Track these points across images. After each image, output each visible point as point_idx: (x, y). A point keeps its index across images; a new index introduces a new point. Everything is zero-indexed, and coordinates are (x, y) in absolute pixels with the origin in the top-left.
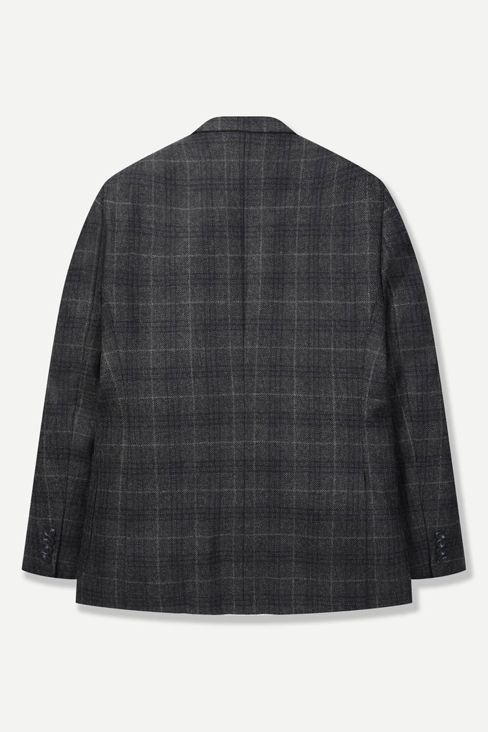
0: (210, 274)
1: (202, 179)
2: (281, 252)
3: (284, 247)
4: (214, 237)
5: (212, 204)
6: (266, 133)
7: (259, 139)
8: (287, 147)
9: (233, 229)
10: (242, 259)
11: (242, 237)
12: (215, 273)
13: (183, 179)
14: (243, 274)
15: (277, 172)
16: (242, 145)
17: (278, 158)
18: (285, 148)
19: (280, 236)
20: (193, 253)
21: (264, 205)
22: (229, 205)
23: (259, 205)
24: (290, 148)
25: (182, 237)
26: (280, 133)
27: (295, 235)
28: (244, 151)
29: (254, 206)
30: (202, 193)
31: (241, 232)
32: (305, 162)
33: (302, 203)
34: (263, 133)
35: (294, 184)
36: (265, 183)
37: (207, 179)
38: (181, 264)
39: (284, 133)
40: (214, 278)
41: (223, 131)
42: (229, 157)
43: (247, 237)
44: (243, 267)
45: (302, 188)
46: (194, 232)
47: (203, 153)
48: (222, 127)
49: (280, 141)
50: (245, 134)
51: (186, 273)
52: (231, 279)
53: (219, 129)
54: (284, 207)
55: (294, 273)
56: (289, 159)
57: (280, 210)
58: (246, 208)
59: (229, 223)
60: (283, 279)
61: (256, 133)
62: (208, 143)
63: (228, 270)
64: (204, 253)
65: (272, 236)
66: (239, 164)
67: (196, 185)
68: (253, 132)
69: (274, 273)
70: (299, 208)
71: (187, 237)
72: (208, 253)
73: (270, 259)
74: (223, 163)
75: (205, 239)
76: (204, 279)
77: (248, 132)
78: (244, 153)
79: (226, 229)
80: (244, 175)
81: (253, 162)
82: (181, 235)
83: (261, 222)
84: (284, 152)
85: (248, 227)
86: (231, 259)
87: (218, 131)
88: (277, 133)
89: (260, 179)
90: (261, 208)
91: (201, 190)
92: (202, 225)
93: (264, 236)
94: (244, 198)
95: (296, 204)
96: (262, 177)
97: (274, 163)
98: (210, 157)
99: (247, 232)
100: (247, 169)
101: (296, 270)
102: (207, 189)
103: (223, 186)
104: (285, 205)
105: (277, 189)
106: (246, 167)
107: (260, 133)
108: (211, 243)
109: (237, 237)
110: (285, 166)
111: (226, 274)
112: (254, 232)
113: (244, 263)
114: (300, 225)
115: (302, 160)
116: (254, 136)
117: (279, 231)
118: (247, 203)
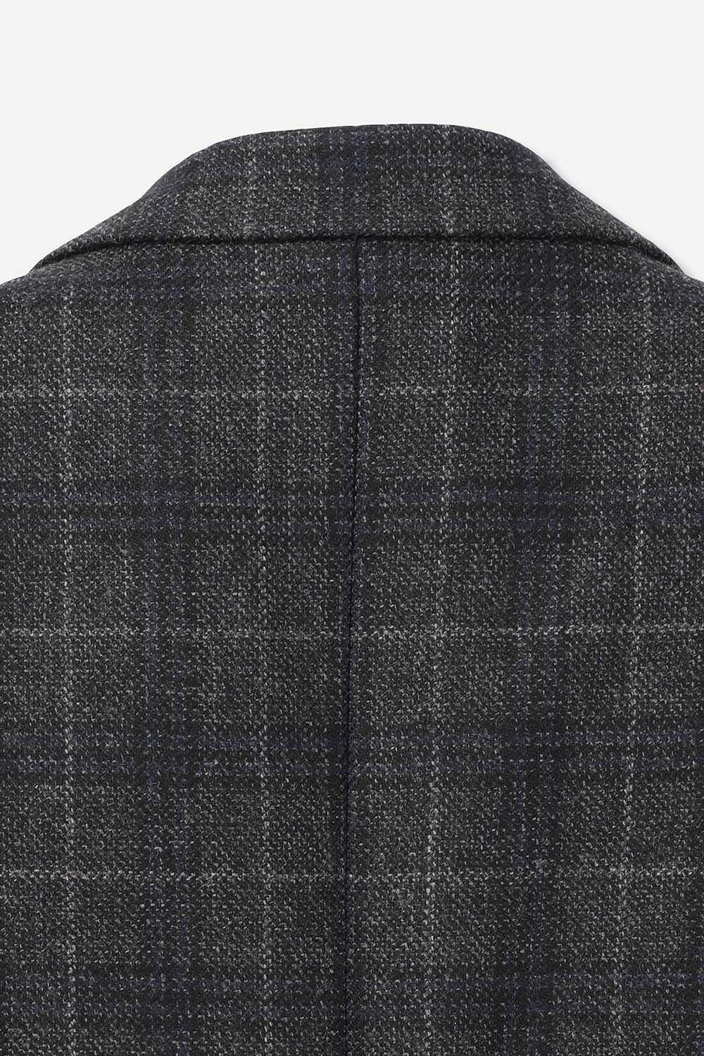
0: (171, 970)
1: (136, 483)
2: (538, 863)
3: (554, 836)
4: (193, 782)
5: (191, 616)
6: (455, 237)
7: (423, 275)
8: (563, 318)
9: (290, 745)
10: (337, 895)
11: (341, 785)
12: (196, 969)
13: (36, 481)
14: (342, 970)
15: (522, 451)
16: (343, 317)
17: (523, 378)
18: (549, 324)
19: (533, 780)
20: (90, 862)
21: (449, 615)
22: (277, 618)
23: (427, 618)
24: (575, 328)
25: (32, 778)
26: (520, 238)
27: (620, 774)
28: (358, 346)
29: (401, 622)
30: (138, 556)
31: (332, 757)
32: (659, 399)
33: (655, 610)
34: (439, 237)
35: (606, 508)
36: (457, 508)
37: (163, 485)
38: (29, 914)
39: (542, 236)
40: (196, 997)
41: (259, 240)
42: (278, 377)
43: (363, 784)
44: (341, 935)
45: (653, 529)
46: (100, 754)
47: (160, 357)
48: (260, 216)
49: (524, 287)
50: (356, 253)
51: (55, 964)
52: (277, 1001)
53: (247, 230)
54: (556, 630)
55: (610, 965)
56: (574, 382)
57: (537, 646)
58: (358, 637)
59: (271, 713)
60: (545, 996)
61: (407, 238)
62: (191, 306)
63: (265, 953)
64: (144, 865)
65: (490, 781)
66: (330, 412)
67: (107, 512)
68: (395, 237)
69: (499, 970)
70: (637, 632)
71: (61, 779)
72: (166, 865)
73: (478, 899)
74: (251, 405)
75: (152, 792)
76: (142, 998)
77: (371, 237)
78: (358, 357)
79: (259, 743)
80: (356, 467)
81: (402, 398)
82: (28, 764)
83: (435, 705)
84: (549, 345)
85: (367, 730)
86: (282, 894)
87: (239, 241)
88: (510, 237)
89: (435, 485)
90: (438, 632)
91: (137, 537)
92: (138, 722)
93: (450, 781)
94: (352, 584)
95: (625, 614)
96: (447, 474)
97: (503, 402)
98: (186, 379)
99: (364, 756)
100: (373, 436)
101: (619, 952)
102: (163, 536)
103: (245, 523)
104: (563, 619)
105: (517, 535)
106: (366, 426)
107: (428, 237)
108: (181, 816)
109: (312, 780)
110: (559, 420)
111: (252, 972)
112: (398, 758)
113: (346, 918)
114: (647, 722)
115: (645, 389)
116: (396, 258)
117: (533, 752)
118: (366, 611)
